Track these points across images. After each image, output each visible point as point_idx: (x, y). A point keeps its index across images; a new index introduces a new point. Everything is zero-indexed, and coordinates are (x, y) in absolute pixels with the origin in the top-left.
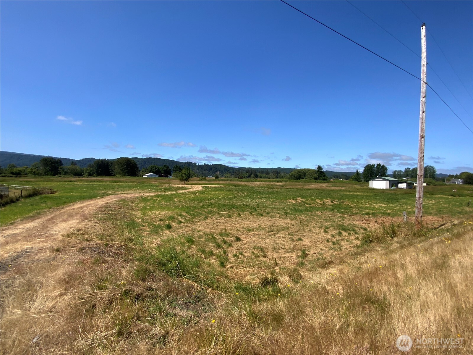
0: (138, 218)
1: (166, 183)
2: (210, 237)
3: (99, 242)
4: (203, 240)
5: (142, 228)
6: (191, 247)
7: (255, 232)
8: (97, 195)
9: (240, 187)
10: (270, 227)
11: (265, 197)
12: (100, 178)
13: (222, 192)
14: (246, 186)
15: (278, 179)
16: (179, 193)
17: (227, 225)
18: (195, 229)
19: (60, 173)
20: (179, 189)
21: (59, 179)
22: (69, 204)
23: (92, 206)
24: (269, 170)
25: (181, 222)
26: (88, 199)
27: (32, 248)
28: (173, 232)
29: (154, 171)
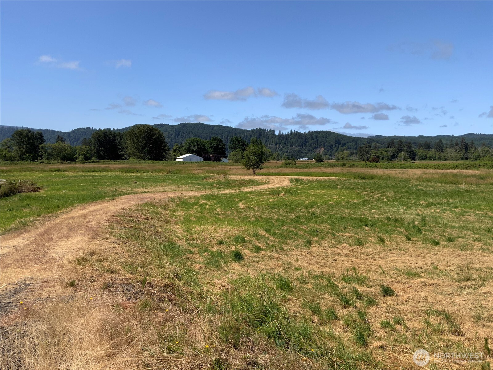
0: (179, 237)
1: (218, 173)
2: (325, 282)
3: (128, 276)
4: (310, 287)
5: (190, 255)
6: (289, 300)
7: (426, 280)
8: (104, 195)
9: (373, 181)
10: (462, 270)
11: (439, 204)
12: (102, 165)
13: (335, 191)
14: (388, 178)
15: (467, 162)
16: (246, 193)
17: (357, 261)
18: (289, 264)
19: (41, 156)
20: (243, 183)
21: (41, 166)
22: (64, 210)
23: (99, 214)
24: (444, 142)
25: (258, 249)
26: (92, 202)
27: (32, 278)
28: (248, 266)
29: (195, 149)
